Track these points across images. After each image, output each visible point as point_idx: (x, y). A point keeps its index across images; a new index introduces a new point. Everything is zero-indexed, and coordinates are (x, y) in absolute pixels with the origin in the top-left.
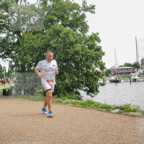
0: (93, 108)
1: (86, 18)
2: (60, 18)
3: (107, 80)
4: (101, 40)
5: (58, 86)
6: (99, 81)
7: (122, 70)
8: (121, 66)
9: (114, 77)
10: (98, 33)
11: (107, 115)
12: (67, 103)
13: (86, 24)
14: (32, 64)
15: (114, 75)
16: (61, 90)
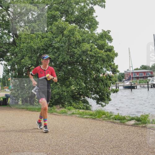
0: (104, 119)
1: (95, 12)
2: (64, 12)
3: (121, 86)
4: (112, 38)
5: (62, 94)
6: (111, 87)
7: (138, 74)
8: (137, 69)
9: (129, 82)
10: (109, 31)
11: (120, 127)
12: (73, 114)
13: (95, 19)
14: (31, 68)
15: (128, 80)
16: (66, 98)
